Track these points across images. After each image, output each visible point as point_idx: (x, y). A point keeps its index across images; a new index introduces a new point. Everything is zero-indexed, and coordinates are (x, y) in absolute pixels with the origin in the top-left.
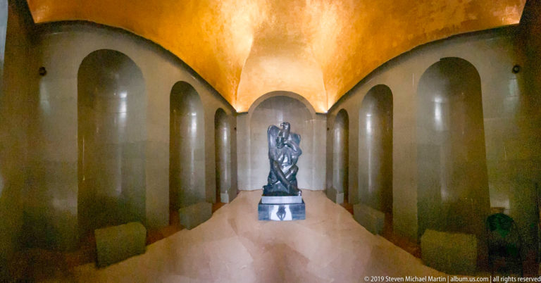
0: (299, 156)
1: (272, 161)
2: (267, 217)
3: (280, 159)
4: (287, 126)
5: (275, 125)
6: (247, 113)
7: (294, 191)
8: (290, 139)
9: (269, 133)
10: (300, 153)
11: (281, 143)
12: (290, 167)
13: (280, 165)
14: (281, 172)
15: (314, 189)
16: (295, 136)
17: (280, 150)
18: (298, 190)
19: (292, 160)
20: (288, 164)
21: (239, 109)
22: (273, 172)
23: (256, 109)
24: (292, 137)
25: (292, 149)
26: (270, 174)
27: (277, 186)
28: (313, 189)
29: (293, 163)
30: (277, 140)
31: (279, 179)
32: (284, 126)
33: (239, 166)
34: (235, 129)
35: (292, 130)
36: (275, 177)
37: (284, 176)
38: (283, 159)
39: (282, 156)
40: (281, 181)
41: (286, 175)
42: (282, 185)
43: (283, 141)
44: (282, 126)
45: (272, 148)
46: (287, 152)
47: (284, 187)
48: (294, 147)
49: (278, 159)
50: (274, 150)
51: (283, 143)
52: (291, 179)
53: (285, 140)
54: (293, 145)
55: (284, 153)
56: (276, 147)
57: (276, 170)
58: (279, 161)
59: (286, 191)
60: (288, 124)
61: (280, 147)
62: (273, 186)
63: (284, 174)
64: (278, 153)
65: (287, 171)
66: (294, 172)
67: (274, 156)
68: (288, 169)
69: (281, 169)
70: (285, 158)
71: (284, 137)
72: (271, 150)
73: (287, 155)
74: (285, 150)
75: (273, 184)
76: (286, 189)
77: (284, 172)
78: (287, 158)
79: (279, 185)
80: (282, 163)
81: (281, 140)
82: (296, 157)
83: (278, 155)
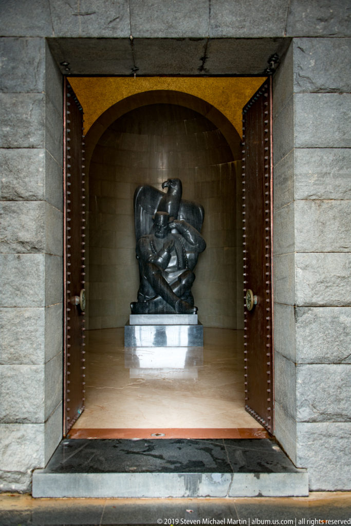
1: (145, 263)
4: (176, 188)
8: (182, 215)
9: (138, 202)
11: (162, 227)
16: (193, 209)
17: (162, 241)
24: (186, 212)
25: (188, 240)
27: (156, 303)
29: (187, 265)
32: (169, 188)
36: (151, 291)
37: (170, 288)
38: (168, 259)
39: (166, 253)
40: (163, 297)
41: (172, 287)
42: (165, 302)
43: (168, 224)
44: (166, 187)
45: (144, 236)
46: (176, 245)
47: (168, 305)
48: (189, 234)
49: (158, 259)
50: (148, 240)
51: (168, 227)
52: (182, 293)
53: (171, 219)
54: (188, 231)
55: (169, 247)
56: (154, 235)
57: (154, 279)
58: (159, 262)
59: (173, 310)
60: (177, 183)
61: (162, 235)
62: (149, 304)
63: (170, 285)
64: (157, 248)
65: (175, 281)
66: (187, 282)
67: (148, 254)
68: (177, 276)
69: (164, 277)
70: (172, 257)
71: (169, 211)
72: (141, 240)
73: (176, 251)
74: (172, 241)
75: (147, 301)
76: (172, 308)
77: (169, 282)
78: (176, 257)
79: (160, 302)
80: (166, 267)
81: (164, 221)
82: (193, 254)
83: (158, 251)
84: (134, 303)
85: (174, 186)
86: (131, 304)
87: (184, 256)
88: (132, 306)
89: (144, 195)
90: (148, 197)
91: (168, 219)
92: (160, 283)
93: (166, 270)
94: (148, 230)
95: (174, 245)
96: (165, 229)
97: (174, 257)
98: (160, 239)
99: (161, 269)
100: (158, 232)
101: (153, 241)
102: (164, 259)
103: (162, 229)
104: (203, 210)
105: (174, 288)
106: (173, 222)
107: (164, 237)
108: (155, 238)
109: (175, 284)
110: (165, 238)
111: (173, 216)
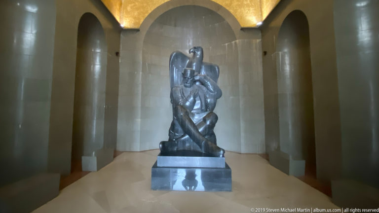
0: (217, 99)
1: (176, 105)
2: (166, 185)
3: (188, 104)
4: (199, 53)
5: (180, 51)
6: (137, 30)
7: (211, 151)
8: (203, 73)
9: (172, 63)
10: (218, 94)
11: (189, 79)
12: (204, 115)
13: (188, 112)
14: (191, 121)
15: (243, 150)
16: (211, 68)
17: (189, 90)
18: (219, 149)
19: (207, 105)
20: (202, 110)
21: (125, 23)
22: (176, 123)
23: (153, 25)
24: (206, 70)
25: (208, 89)
26: (173, 125)
27: (184, 142)
28: (242, 152)
29: (209, 109)
30: (184, 75)
31: (187, 132)
32: (194, 53)
33: (121, 114)
34: (117, 54)
35: (206, 60)
36: (180, 129)
37: (196, 127)
38: (194, 103)
39: (192, 98)
40: (190, 136)
41: (198, 127)
42: (192, 141)
43: (194, 76)
44: (192, 52)
45: (176, 86)
46: (200, 93)
47: (195, 144)
48: (209, 84)
49: (186, 103)
50: (179, 89)
51: (194, 79)
52: (207, 133)
53: (196, 73)
54: (208, 82)
55: (195, 94)
56: (183, 85)
57: (182, 119)
58: (186, 106)
59: (199, 150)
60: (200, 49)
61: (189, 85)
62: (178, 142)
63: (196, 125)
64: (185, 95)
65: (200, 121)
66: (211, 123)
67: (179, 99)
68: (202, 118)
69: (191, 118)
70: (197, 102)
71: (194, 69)
72: (174, 89)
73: (200, 97)
74: (197, 89)
75: (176, 139)
76: (198, 147)
77: (195, 123)
78: (199, 101)
79: (187, 140)
80: (192, 109)
81: (191, 74)
82: (213, 100)
83: (186, 97)
84: (163, 143)
85: (198, 51)
86: (160, 144)
87: (206, 101)
88: (161, 145)
89: (177, 59)
90: (179, 60)
91: (194, 73)
92: (187, 123)
93: (192, 112)
94: (179, 82)
95: (198, 93)
96: (192, 80)
97: (198, 102)
98: (188, 89)
99: (188, 111)
100: (187, 83)
101: (182, 89)
102: (191, 103)
103: (189, 81)
104: (218, 69)
105: (200, 128)
106: (197, 75)
107: (190, 87)
108: (184, 87)
109: (200, 125)
110: (192, 88)
111: (197, 71)
